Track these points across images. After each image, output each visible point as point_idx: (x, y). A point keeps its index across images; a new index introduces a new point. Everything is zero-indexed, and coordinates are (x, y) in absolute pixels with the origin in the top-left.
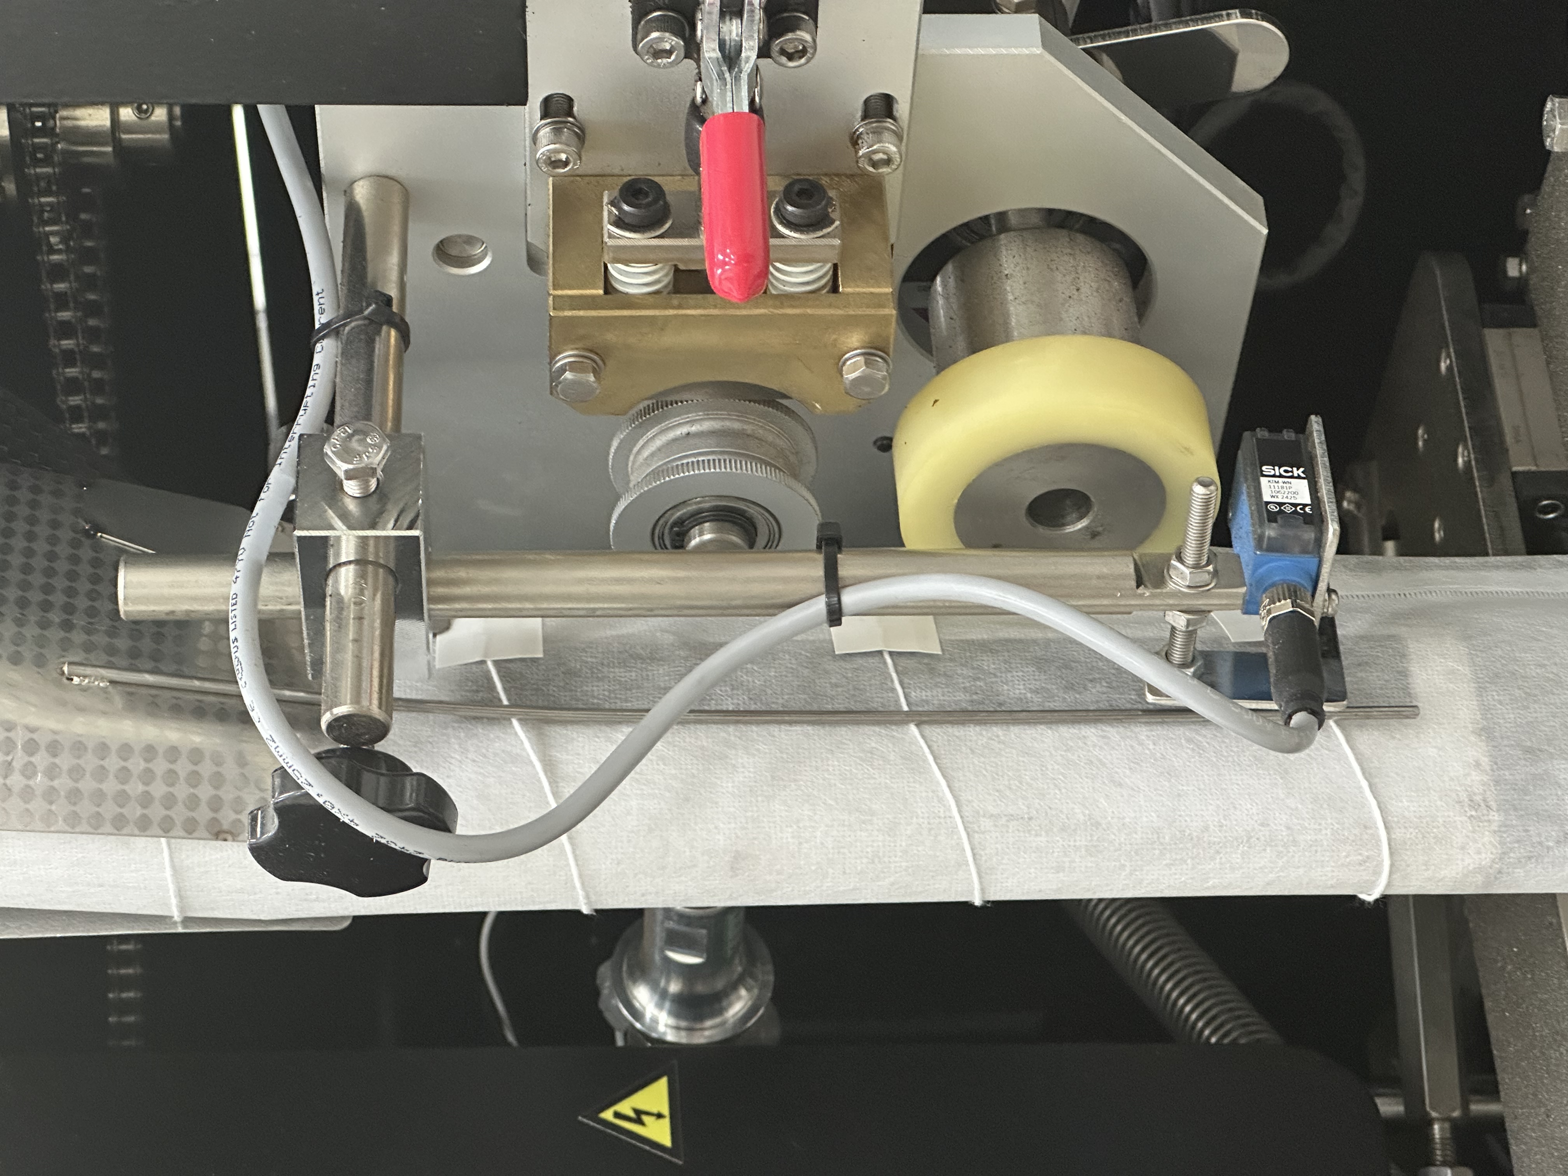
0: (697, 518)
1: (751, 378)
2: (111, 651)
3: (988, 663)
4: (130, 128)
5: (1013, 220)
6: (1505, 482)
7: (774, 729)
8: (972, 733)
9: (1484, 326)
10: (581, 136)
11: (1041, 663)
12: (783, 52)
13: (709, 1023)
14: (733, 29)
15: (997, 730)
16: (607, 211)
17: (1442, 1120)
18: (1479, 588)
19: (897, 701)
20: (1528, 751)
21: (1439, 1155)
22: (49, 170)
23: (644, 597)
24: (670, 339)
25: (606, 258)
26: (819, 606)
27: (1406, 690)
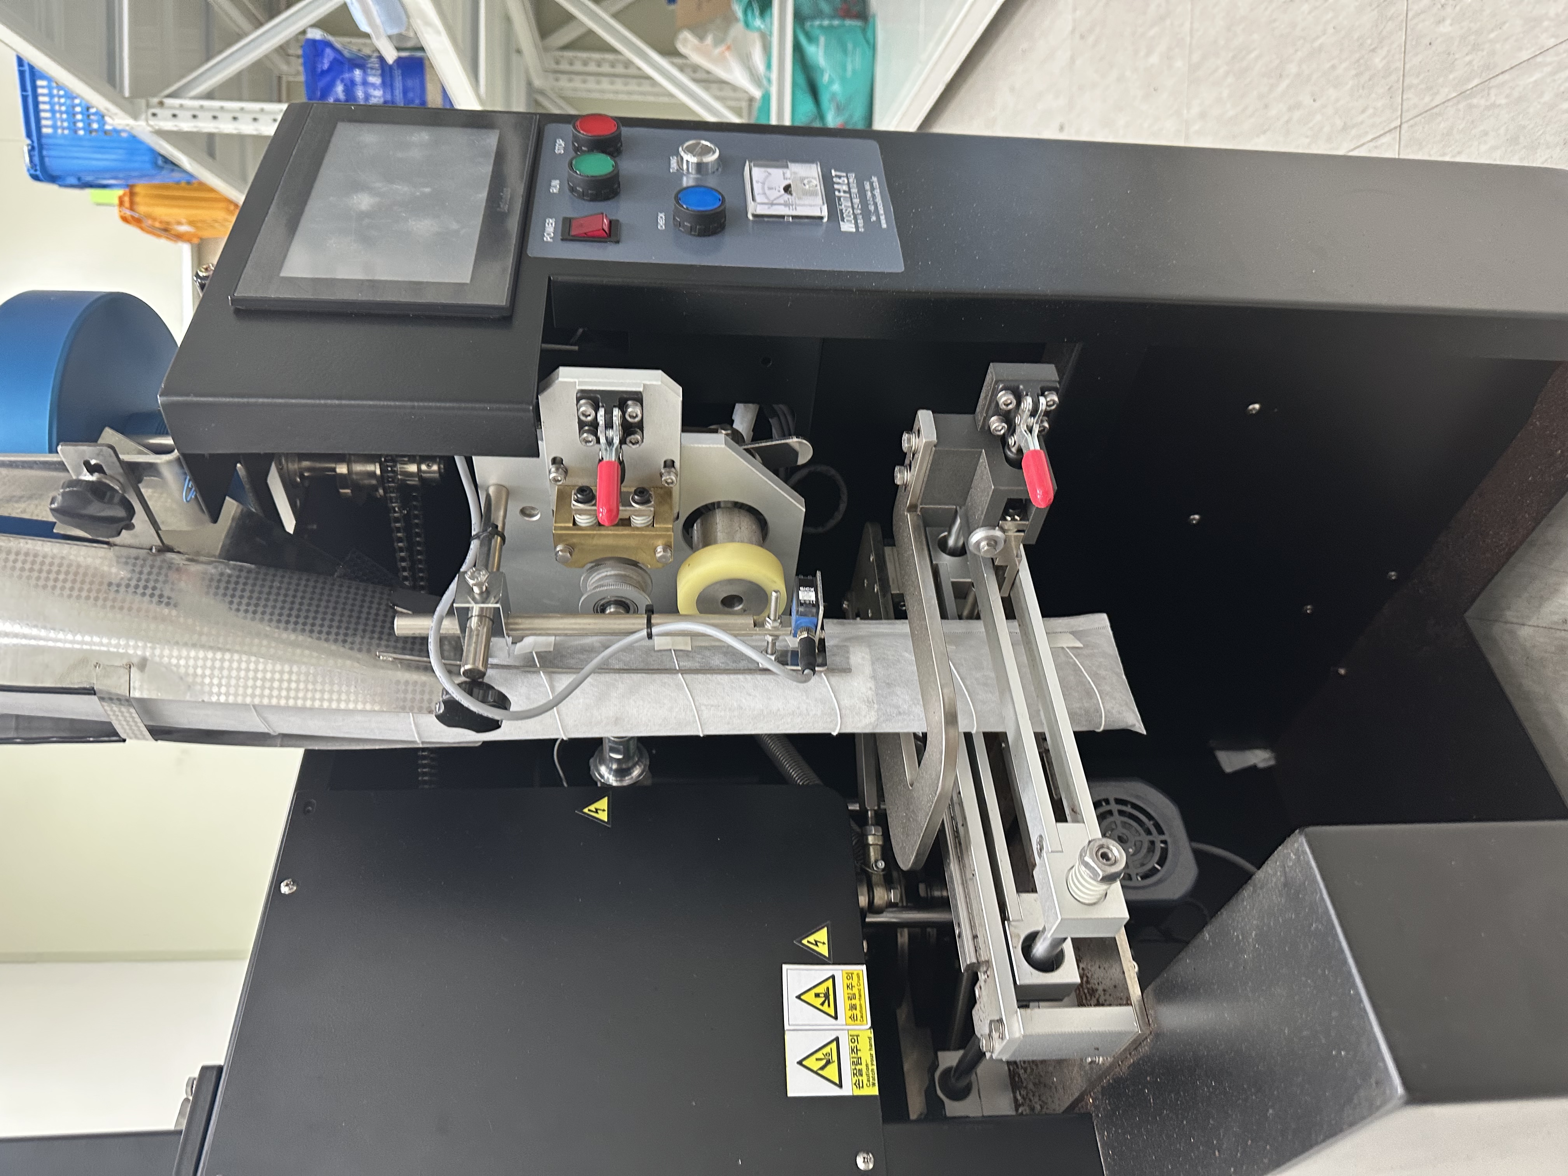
0: (609, 604)
1: (625, 556)
2: (395, 647)
3: (708, 653)
4: (425, 472)
5: (722, 505)
6: (890, 597)
7: (632, 675)
8: (700, 677)
9: (885, 545)
10: (566, 472)
11: (725, 654)
12: (631, 442)
13: (627, 778)
14: (610, 433)
15: (709, 676)
16: (573, 497)
17: (871, 810)
18: (876, 630)
19: (675, 666)
20: (888, 684)
21: (870, 822)
22: (393, 485)
23: (583, 629)
24: (595, 541)
25: (573, 513)
26: (644, 633)
27: (848, 663)
